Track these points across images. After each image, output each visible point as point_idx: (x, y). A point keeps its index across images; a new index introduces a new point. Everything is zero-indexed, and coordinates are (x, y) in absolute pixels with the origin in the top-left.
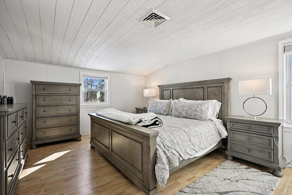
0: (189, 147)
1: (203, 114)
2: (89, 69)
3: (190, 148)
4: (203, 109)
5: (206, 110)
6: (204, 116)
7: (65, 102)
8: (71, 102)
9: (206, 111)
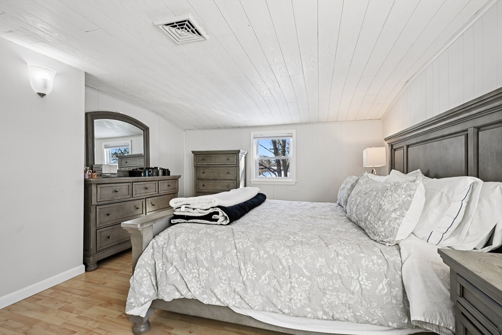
0: (229, 283)
1: (380, 222)
2: (262, 126)
3: (231, 287)
4: (387, 206)
5: (395, 210)
6: (382, 229)
7: (223, 176)
8: (229, 175)
9: (393, 215)
